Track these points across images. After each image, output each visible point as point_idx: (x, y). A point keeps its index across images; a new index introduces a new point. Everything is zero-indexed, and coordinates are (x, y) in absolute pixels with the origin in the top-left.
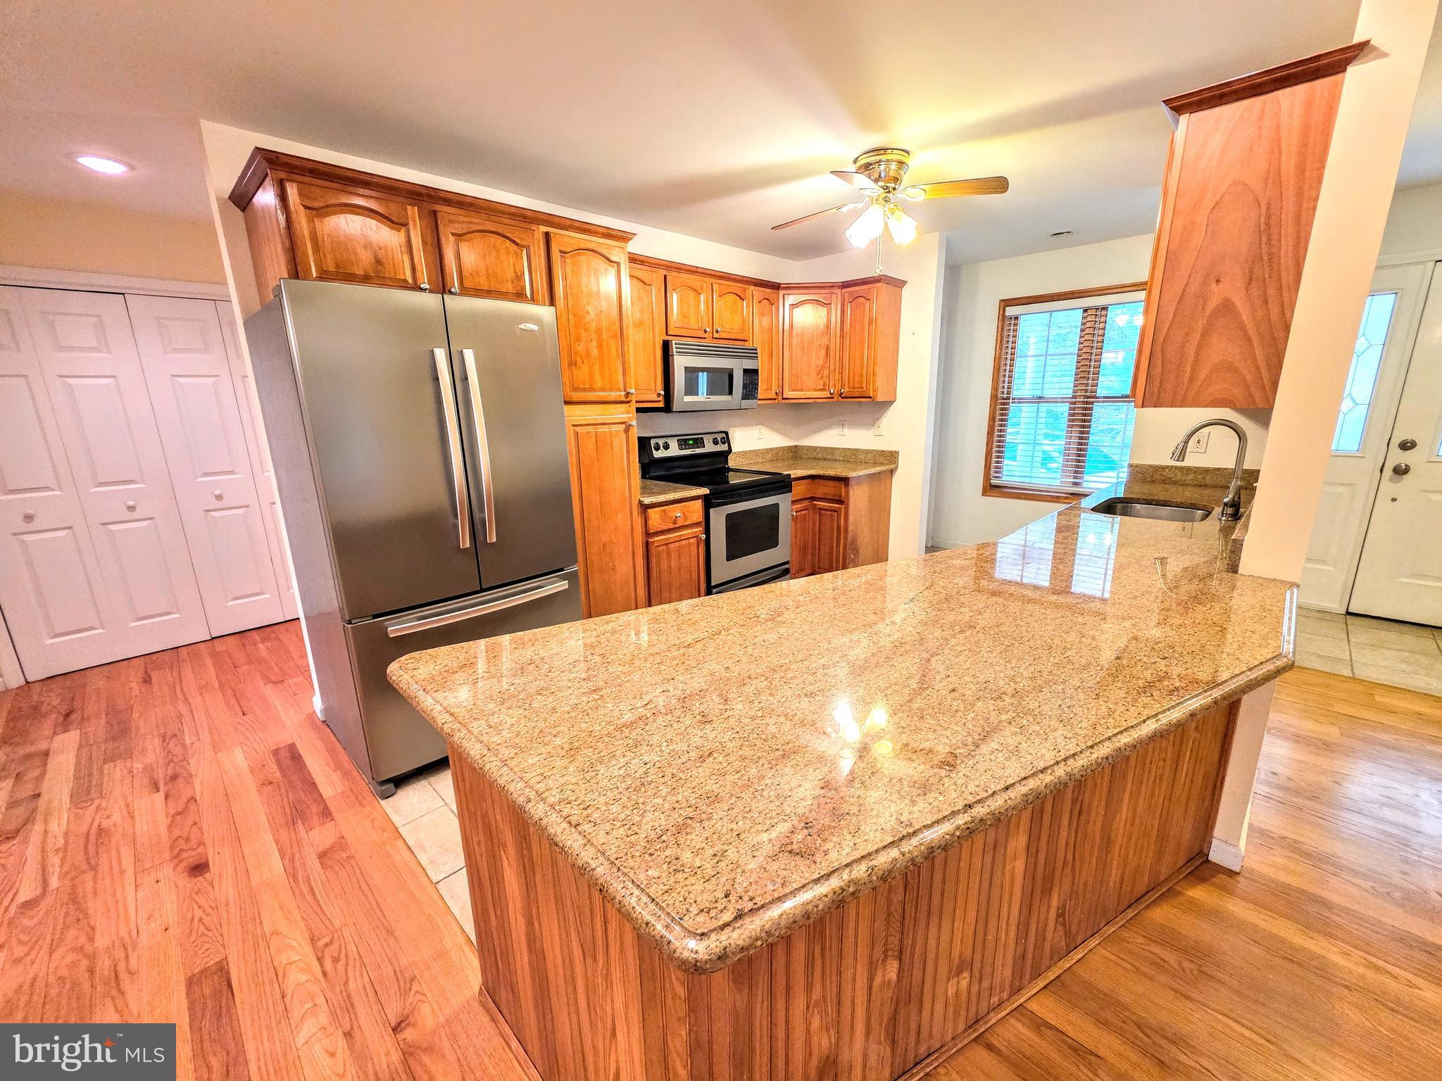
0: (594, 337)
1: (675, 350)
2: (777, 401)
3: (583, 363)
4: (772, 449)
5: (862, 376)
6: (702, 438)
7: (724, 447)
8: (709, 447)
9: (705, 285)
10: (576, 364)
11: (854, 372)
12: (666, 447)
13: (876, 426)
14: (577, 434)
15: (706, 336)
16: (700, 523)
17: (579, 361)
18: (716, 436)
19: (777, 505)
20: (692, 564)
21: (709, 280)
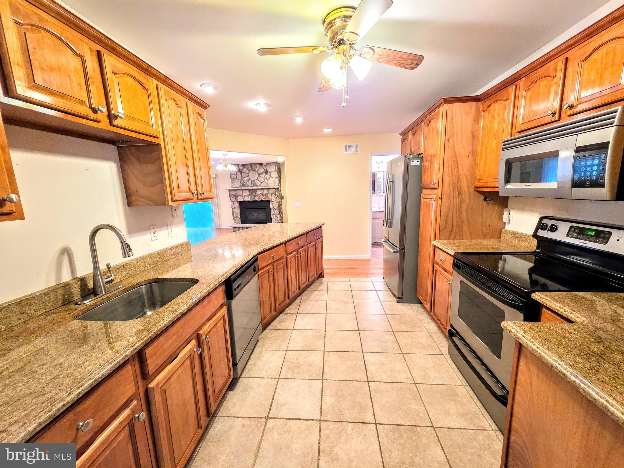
10: (425, 172)
15: (554, 118)
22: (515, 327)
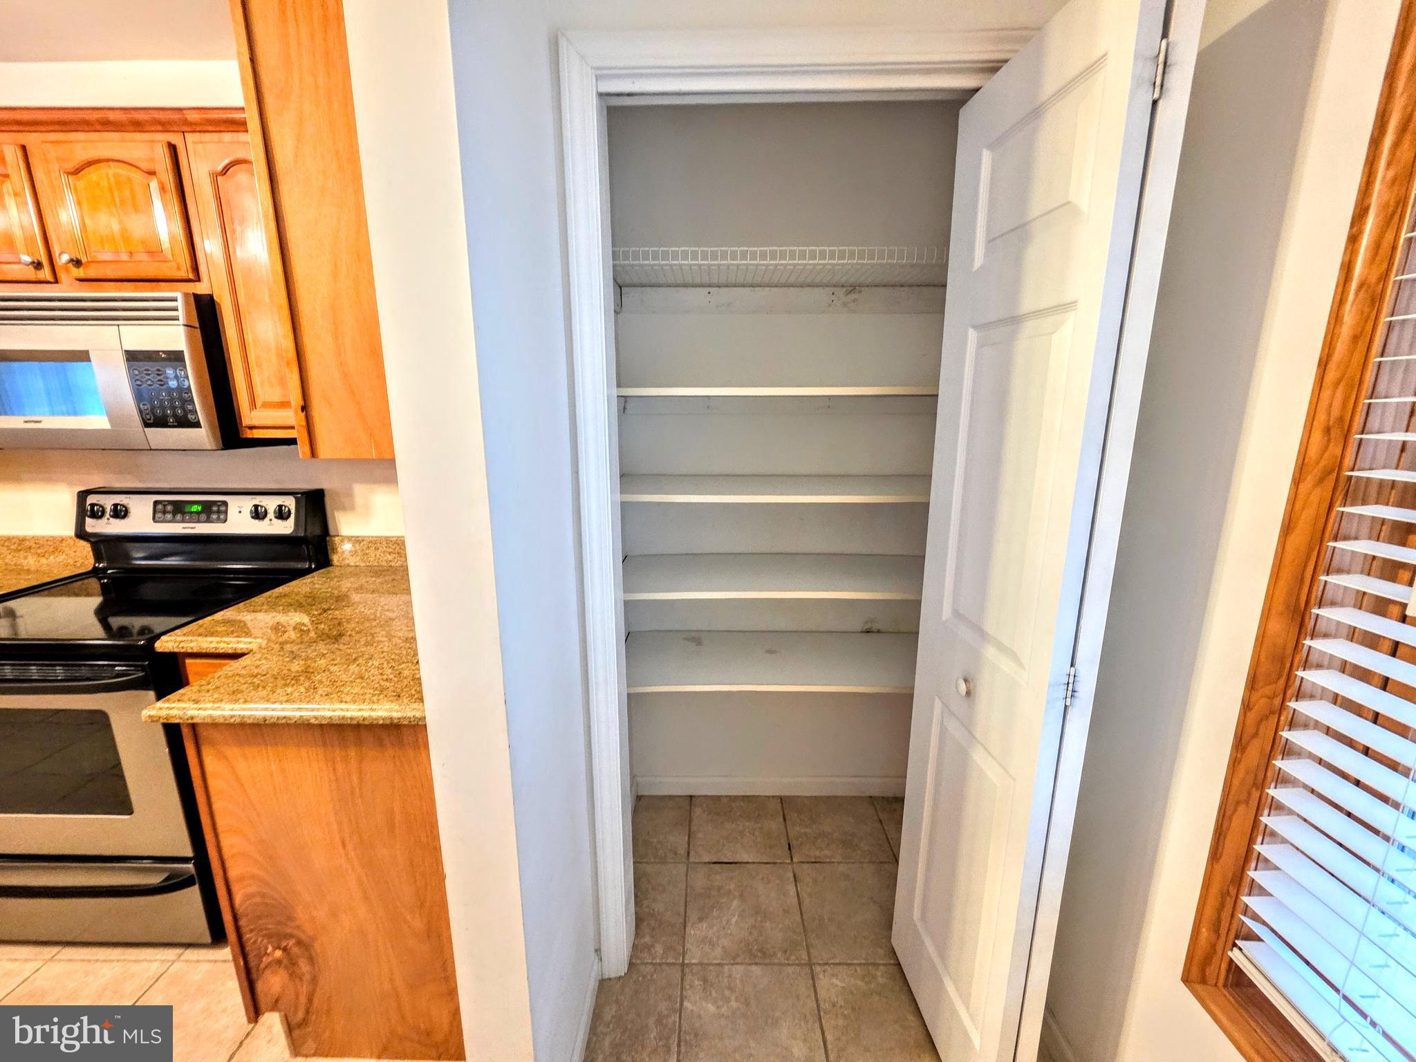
6: (225, 503)
7: (299, 528)
8: (239, 522)
12: (121, 514)
18: (262, 500)
22: (173, 705)
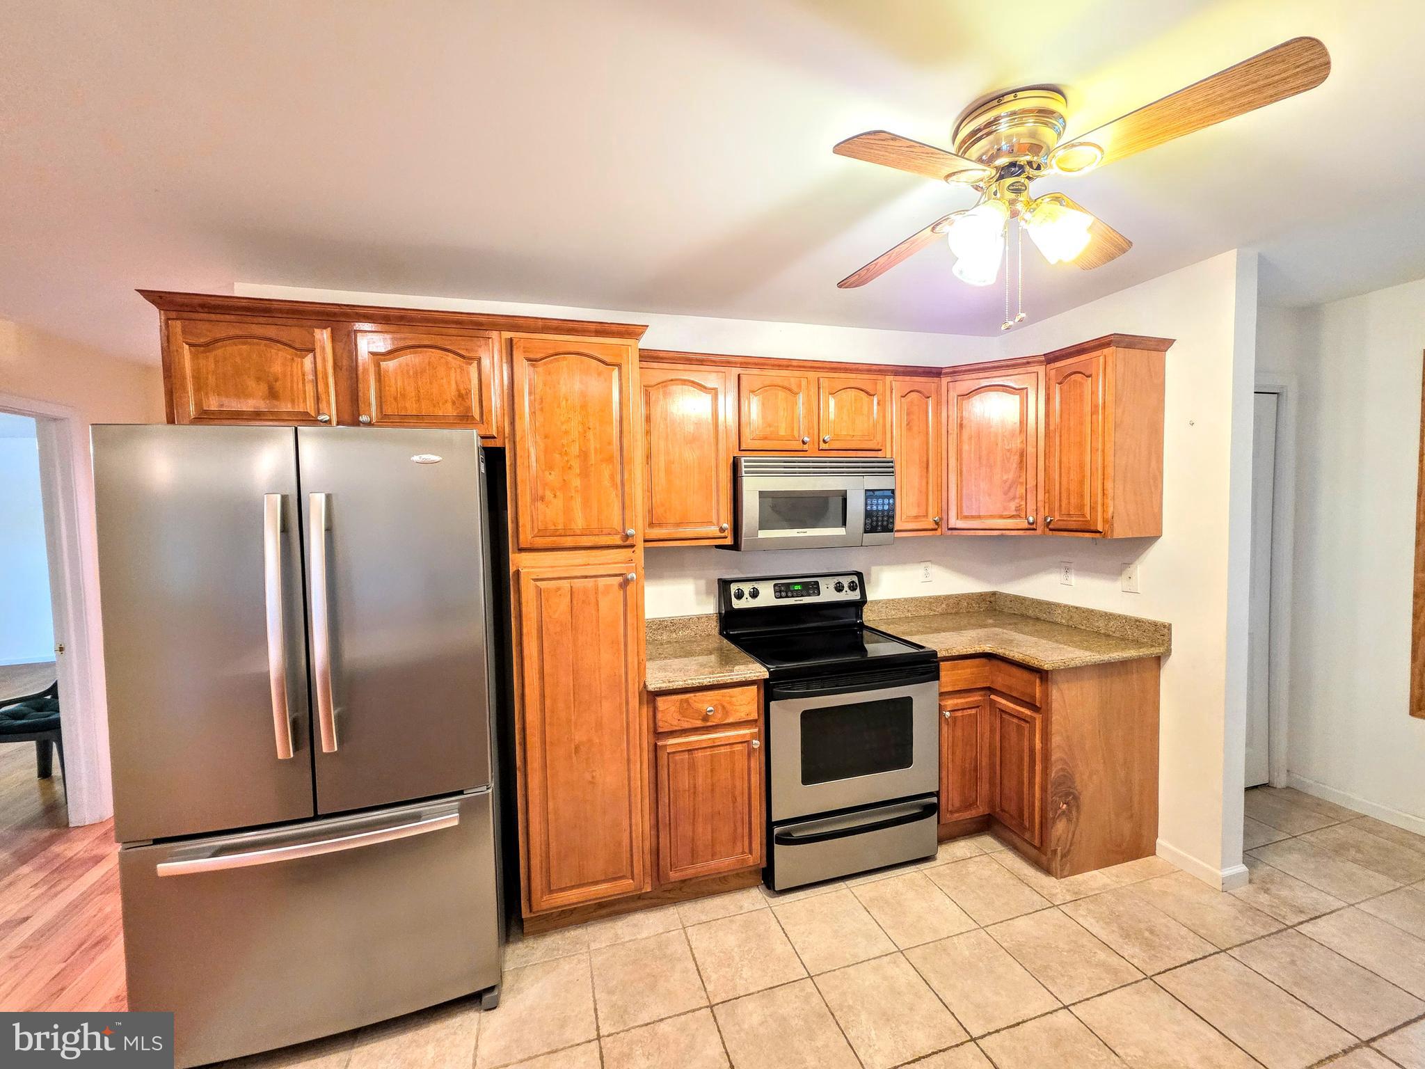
0: (576, 464)
1: (744, 469)
2: (938, 533)
3: (555, 496)
4: (947, 597)
5: (1082, 496)
6: (817, 583)
7: (855, 596)
8: (827, 594)
9: (804, 383)
10: (542, 499)
11: (1068, 490)
12: (755, 594)
13: (1125, 576)
14: (539, 592)
15: (806, 447)
16: (756, 721)
17: (549, 495)
18: (840, 579)
19: (908, 701)
20: (738, 783)
21: (812, 375)
